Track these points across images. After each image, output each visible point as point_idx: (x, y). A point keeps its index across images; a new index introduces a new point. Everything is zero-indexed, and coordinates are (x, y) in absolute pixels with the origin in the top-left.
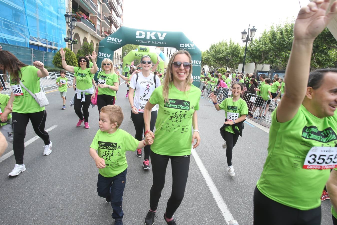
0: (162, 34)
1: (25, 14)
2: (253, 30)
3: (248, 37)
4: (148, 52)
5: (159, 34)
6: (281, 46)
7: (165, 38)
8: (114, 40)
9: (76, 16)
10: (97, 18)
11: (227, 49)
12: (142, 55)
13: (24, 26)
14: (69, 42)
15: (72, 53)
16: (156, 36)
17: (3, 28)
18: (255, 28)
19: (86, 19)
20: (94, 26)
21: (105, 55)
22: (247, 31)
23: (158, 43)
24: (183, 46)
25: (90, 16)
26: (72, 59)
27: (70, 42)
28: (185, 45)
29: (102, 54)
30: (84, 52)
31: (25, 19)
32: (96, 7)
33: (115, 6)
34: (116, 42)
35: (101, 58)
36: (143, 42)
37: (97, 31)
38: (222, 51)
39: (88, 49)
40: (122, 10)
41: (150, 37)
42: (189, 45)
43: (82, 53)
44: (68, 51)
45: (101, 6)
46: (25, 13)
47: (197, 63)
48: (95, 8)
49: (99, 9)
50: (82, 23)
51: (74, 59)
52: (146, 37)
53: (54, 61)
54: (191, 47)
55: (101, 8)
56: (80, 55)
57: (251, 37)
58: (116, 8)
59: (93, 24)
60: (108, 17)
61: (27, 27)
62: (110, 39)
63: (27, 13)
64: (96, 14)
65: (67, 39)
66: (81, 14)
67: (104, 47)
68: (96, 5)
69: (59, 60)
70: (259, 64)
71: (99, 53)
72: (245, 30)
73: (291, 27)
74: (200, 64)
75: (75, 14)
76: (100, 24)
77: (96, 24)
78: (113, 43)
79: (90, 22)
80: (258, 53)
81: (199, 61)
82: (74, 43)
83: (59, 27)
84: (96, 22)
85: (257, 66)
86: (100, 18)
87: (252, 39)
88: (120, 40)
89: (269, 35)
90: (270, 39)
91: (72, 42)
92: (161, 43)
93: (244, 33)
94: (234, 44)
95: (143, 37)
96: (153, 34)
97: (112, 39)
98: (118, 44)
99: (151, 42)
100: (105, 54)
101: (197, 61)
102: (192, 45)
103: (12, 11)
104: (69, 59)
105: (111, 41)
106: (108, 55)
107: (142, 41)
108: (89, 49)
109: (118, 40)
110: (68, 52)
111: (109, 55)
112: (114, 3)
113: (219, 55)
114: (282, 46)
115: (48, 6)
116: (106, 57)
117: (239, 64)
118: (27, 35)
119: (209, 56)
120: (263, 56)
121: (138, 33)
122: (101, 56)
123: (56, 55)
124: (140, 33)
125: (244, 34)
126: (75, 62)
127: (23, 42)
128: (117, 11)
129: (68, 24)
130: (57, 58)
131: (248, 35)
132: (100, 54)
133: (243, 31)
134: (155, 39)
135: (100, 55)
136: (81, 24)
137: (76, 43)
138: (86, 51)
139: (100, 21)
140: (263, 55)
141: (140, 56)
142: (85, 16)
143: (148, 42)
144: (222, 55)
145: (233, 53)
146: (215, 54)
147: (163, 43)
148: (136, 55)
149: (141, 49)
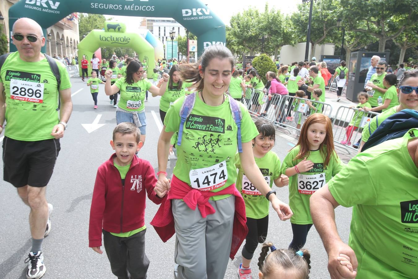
4: (123, 32)
6: (362, 9)
8: (41, 4)
11: (259, 22)
12: (112, 38)
23: (137, 8)
24: (189, 14)
28: (192, 12)
36: (106, 7)
38: (252, 25)
42: (201, 11)
54: (204, 14)
62: (31, 1)
70: (318, 43)
78: (40, 9)
80: (317, 25)
85: (315, 49)
88: (54, 3)
92: (144, 8)
97: (36, 1)
99: (123, 7)
102: (206, 10)
105: (34, 5)
107: (103, 6)
109: (51, 2)
113: (248, 32)
114: (364, 9)
117: (282, 45)
120: (325, 30)
140: (325, 28)
141: (109, 39)
143: (116, 7)
144: (252, 32)
145: (271, 28)
146: (241, 31)
147: (149, 8)
148: (101, 39)
149: (111, 28)
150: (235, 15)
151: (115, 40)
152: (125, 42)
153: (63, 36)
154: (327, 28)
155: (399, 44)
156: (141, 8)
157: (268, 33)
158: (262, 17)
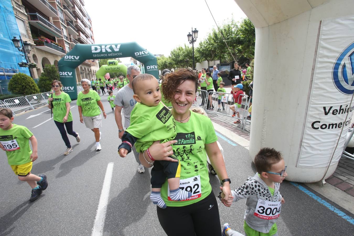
0: (116, 46)
2: (196, 32)
3: (193, 39)
4: (117, 65)
5: (114, 46)
7: (120, 49)
8: (71, 58)
9: (38, 41)
10: (64, 41)
11: (183, 53)
14: (25, 67)
15: (27, 77)
16: (111, 48)
18: (197, 29)
19: (50, 43)
20: (61, 48)
21: (67, 74)
22: (191, 33)
23: (114, 54)
24: (138, 54)
25: (57, 40)
27: (27, 67)
28: (139, 54)
30: (46, 74)
32: (60, 30)
33: (82, 28)
34: (73, 60)
35: (63, 77)
38: (180, 55)
40: (92, 31)
41: (106, 50)
42: (144, 53)
43: (45, 76)
44: (22, 76)
45: (66, 29)
47: (154, 68)
48: (60, 32)
49: (65, 33)
50: (46, 46)
51: (31, 83)
52: (101, 50)
53: (9, 88)
54: (145, 54)
55: (67, 31)
56: (43, 78)
57: (195, 38)
58: (84, 30)
59: (60, 46)
60: (77, 39)
62: (67, 57)
64: (62, 37)
65: (21, 63)
66: (43, 39)
67: (63, 66)
68: (60, 28)
69: (14, 86)
70: (210, 61)
71: (60, 72)
72: (189, 33)
73: (228, 27)
74: (156, 68)
75: (38, 40)
76: (69, 46)
77: (64, 46)
78: (71, 60)
79: (56, 45)
80: (207, 53)
81: (155, 66)
82: (31, 67)
84: (64, 44)
86: (68, 41)
87: (196, 39)
88: (77, 57)
89: (212, 36)
90: (213, 39)
93: (189, 35)
94: (189, 48)
95: (99, 51)
96: (108, 46)
97: (69, 57)
98: (76, 61)
99: (108, 55)
101: (153, 66)
102: (146, 52)
104: (25, 84)
105: (68, 59)
107: (99, 55)
108: (52, 71)
109: (75, 57)
110: (23, 77)
111: (70, 73)
112: (80, 26)
113: (179, 58)
119: (171, 60)
121: (93, 48)
122: (63, 75)
123: (10, 81)
124: (95, 48)
125: (189, 37)
128: (86, 32)
129: (19, 49)
130: (12, 84)
131: (193, 36)
132: (61, 74)
133: (188, 34)
134: (111, 51)
135: (62, 74)
136: (45, 48)
137: (34, 66)
138: (49, 73)
139: (69, 43)
140: (212, 53)
141: (110, 69)
142: (48, 40)
143: (104, 55)
144: (181, 58)
145: (189, 55)
146: (176, 58)
147: (119, 54)
148: (106, 69)
149: (110, 63)
150: (173, 50)
151: (113, 69)
152: (118, 70)
153: (91, 70)
154: (213, 53)
155: (249, 58)
156: (116, 54)
157: (188, 58)
158: (184, 50)
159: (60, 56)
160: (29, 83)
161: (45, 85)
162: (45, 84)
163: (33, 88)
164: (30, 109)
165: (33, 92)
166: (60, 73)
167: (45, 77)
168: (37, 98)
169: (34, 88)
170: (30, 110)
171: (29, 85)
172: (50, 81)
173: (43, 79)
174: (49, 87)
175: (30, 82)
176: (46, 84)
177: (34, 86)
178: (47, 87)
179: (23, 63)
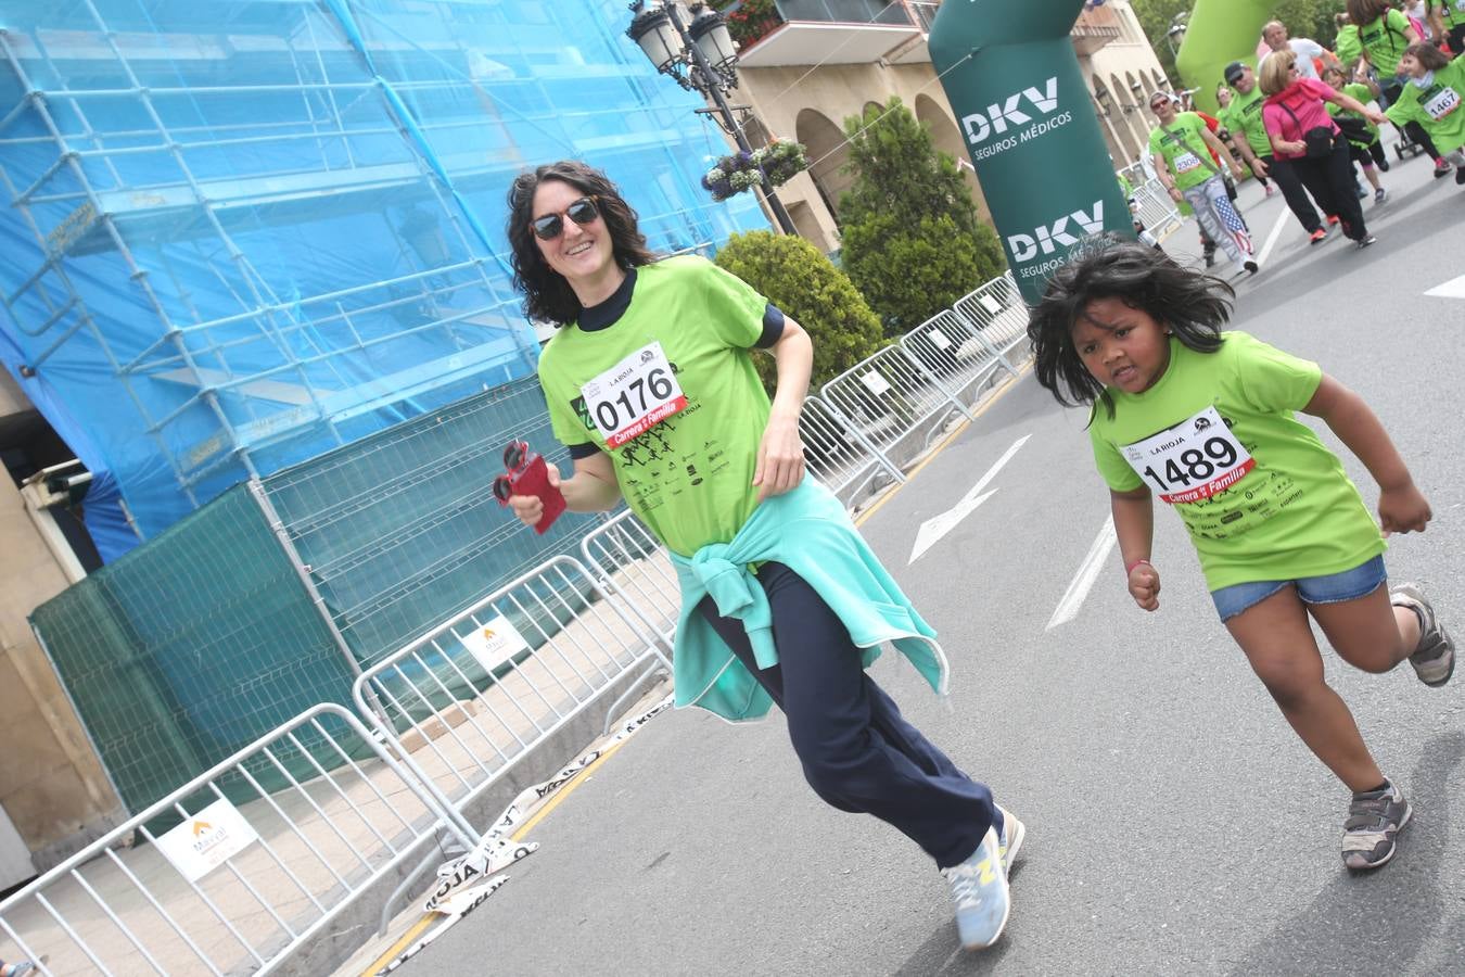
1: (442, 183)
9: (741, 7)
13: (471, 262)
14: (744, 188)
15: (784, 249)
17: (363, 344)
21: (1019, 108)
26: (802, 292)
27: (752, 183)
29: (990, 122)
31: (455, 218)
35: (999, 147)
37: (915, 17)
39: (890, 150)
43: (870, 208)
44: (756, 253)
46: (437, 181)
50: (794, 25)
51: (816, 282)
56: (862, 228)
61: (491, 258)
63: (448, 176)
65: (719, 173)
67: (975, 54)
71: (967, 121)
82: (778, 172)
83: (670, 136)
91: (755, 173)
100: (1012, 102)
103: (385, 213)
106: (1032, 94)
108: (897, 149)
110: (758, 259)
111: (1043, 91)
115: (551, 59)
116: (1027, 118)
118: (507, 303)
122: (994, 137)
126: (837, 298)
127: (510, 358)
129: (677, 76)
132: (976, 128)
135: (985, 133)
136: (793, 36)
137: (788, 165)
138: (888, 172)
159: (879, 62)
160: (806, 282)
161: (887, 278)
162: (884, 267)
163: (840, 313)
164: (875, 479)
165: (851, 344)
166: (969, 130)
167: (871, 223)
168: (888, 386)
169: (847, 315)
170: (873, 492)
171: (808, 300)
172: (910, 235)
173: (862, 240)
174: (916, 282)
175: (807, 278)
176: (894, 269)
177: (841, 295)
178: (909, 286)
179: (728, 167)
